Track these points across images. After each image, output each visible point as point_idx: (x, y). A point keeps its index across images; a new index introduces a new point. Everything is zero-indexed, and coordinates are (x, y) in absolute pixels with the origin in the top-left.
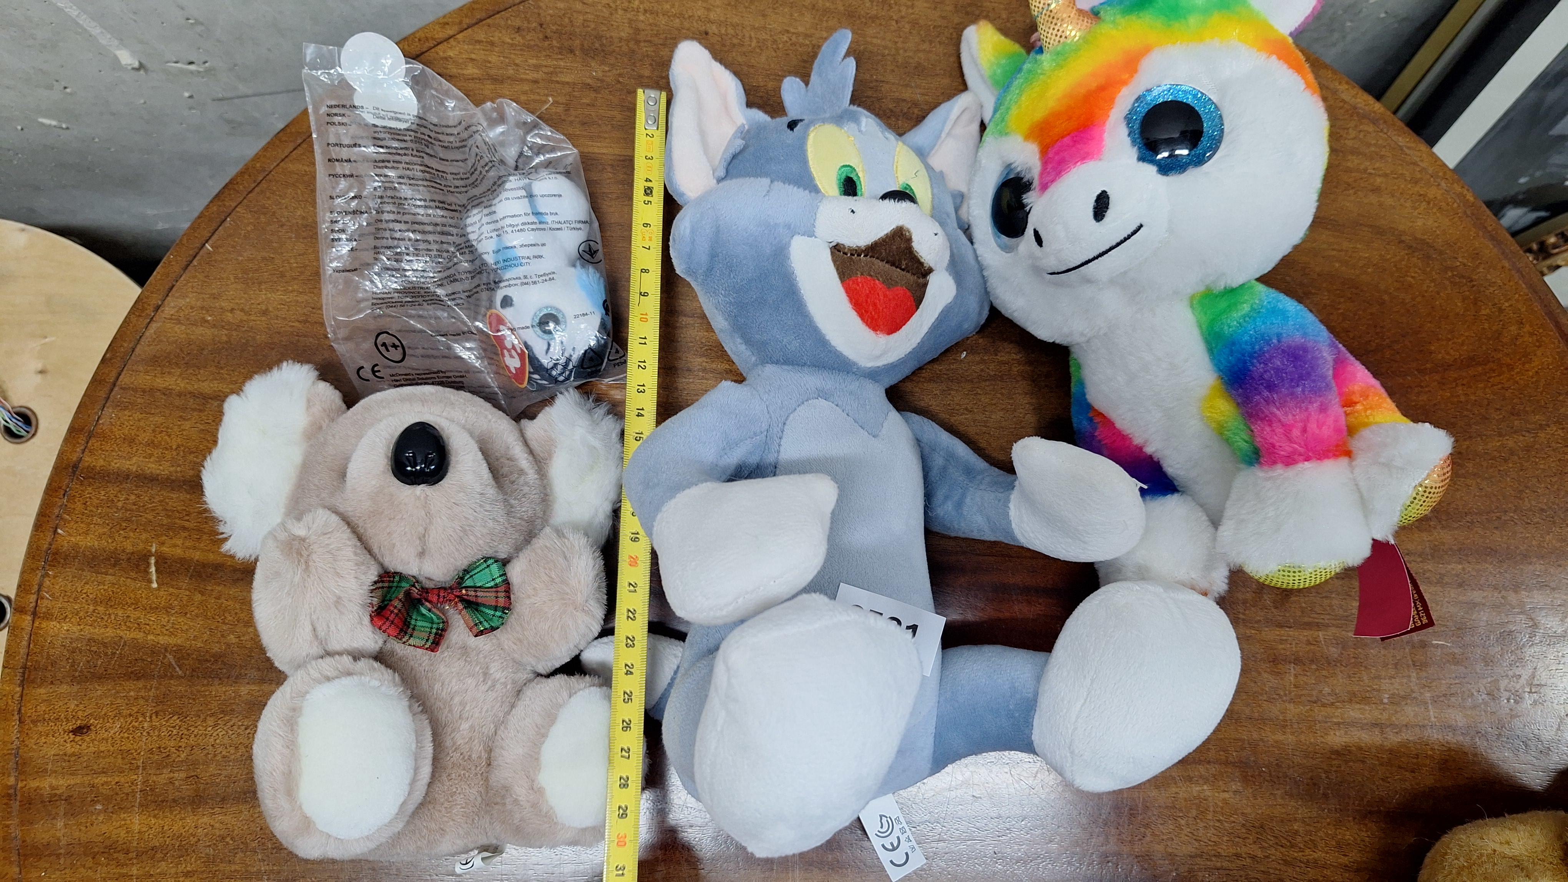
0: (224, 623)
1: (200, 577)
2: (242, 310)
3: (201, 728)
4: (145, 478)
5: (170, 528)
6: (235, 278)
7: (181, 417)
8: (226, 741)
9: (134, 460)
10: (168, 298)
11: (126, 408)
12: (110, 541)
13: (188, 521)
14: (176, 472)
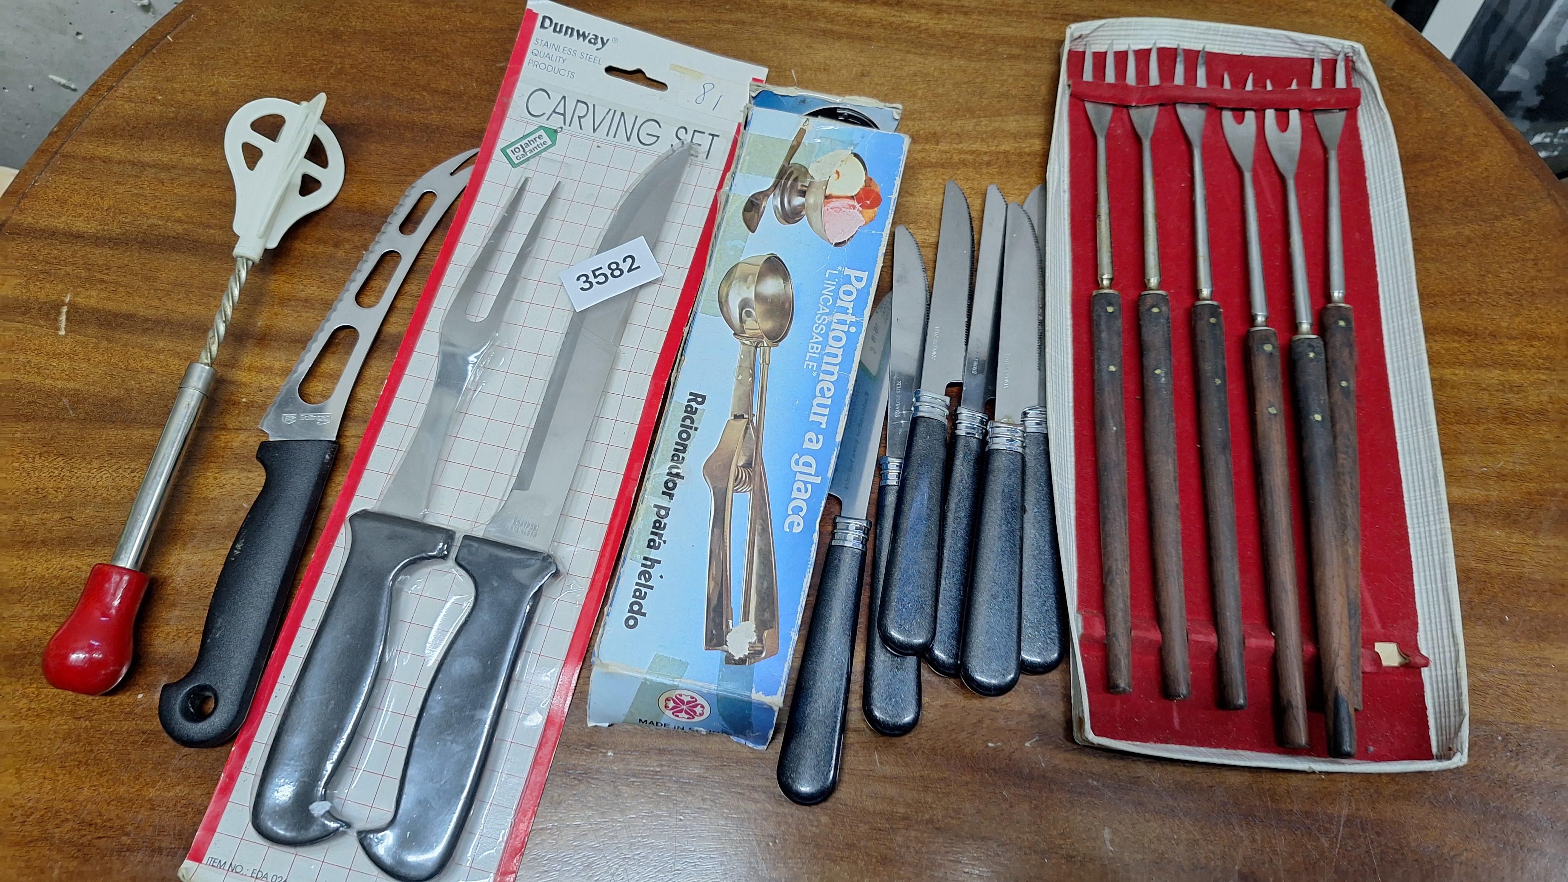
0: (127, 370)
1: (110, 324)
2: (194, 91)
3: (85, 470)
4: (71, 235)
5: (87, 279)
6: (192, 64)
7: (117, 182)
8: (109, 483)
9: (63, 219)
10: (124, 80)
11: (64, 173)
12: (24, 291)
13: (107, 274)
14: (104, 230)
